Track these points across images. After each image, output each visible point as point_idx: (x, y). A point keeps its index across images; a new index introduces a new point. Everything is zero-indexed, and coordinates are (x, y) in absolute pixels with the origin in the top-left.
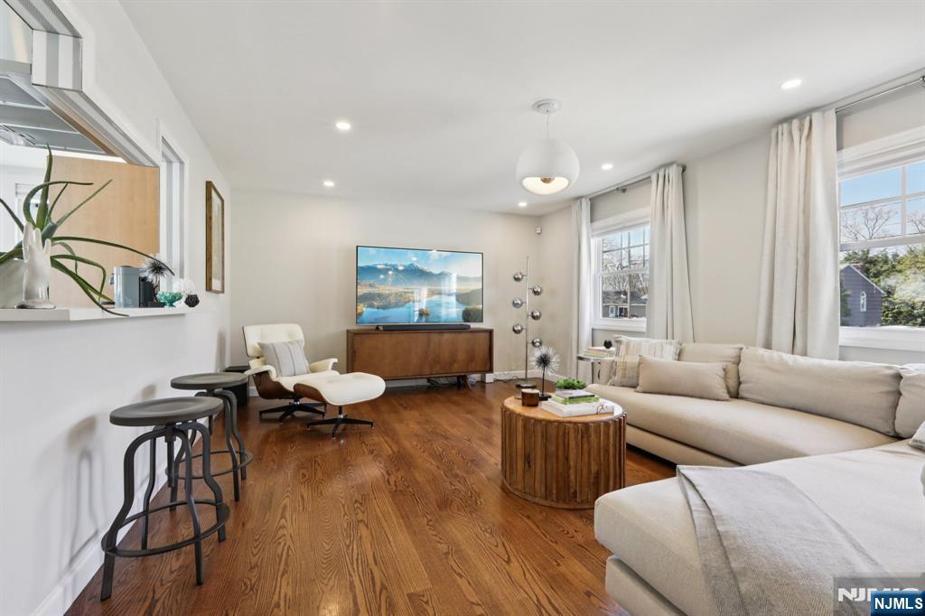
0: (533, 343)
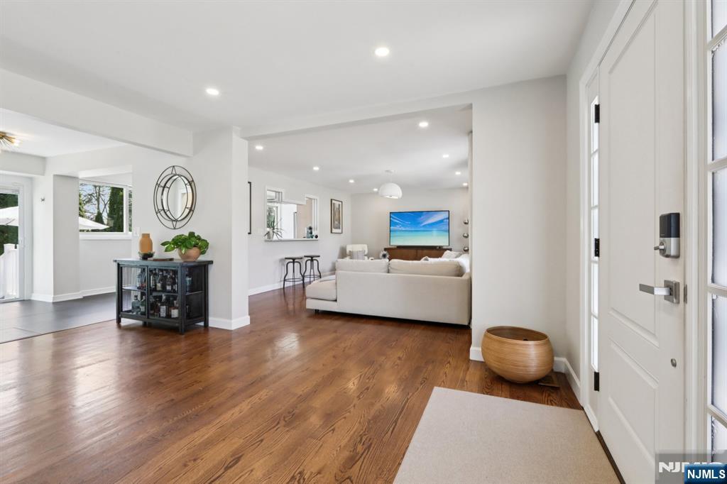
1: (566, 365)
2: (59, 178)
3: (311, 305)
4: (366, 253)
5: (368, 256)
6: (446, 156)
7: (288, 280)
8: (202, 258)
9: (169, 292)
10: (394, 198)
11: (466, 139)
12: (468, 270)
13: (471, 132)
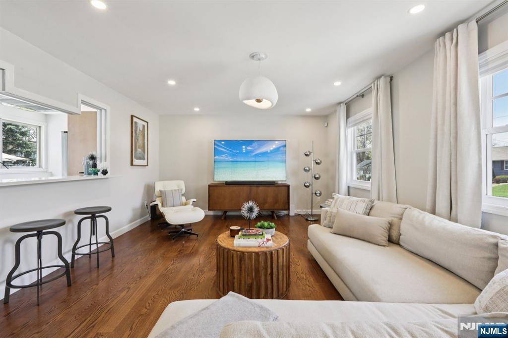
0: (316, 194)
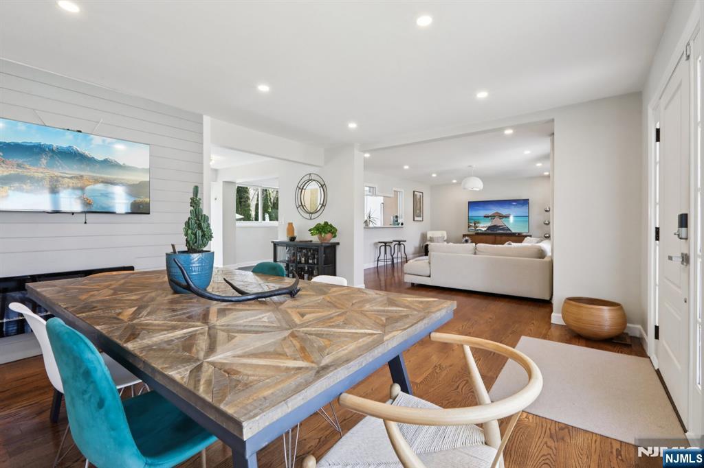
1: (640, 331)
2: (226, 183)
3: (409, 279)
4: (446, 238)
5: (448, 241)
6: (527, 152)
7: (381, 261)
8: (333, 241)
9: (311, 264)
10: (476, 188)
11: (548, 140)
12: (549, 254)
13: (553, 134)
